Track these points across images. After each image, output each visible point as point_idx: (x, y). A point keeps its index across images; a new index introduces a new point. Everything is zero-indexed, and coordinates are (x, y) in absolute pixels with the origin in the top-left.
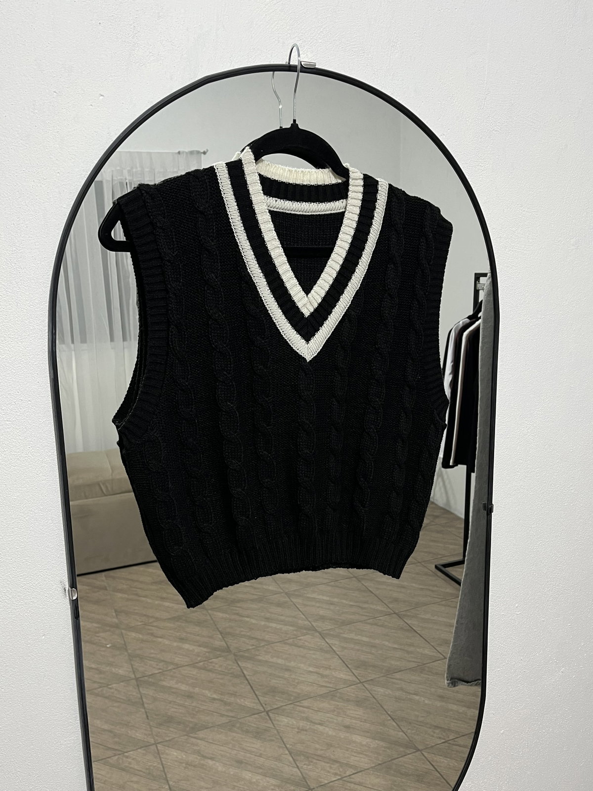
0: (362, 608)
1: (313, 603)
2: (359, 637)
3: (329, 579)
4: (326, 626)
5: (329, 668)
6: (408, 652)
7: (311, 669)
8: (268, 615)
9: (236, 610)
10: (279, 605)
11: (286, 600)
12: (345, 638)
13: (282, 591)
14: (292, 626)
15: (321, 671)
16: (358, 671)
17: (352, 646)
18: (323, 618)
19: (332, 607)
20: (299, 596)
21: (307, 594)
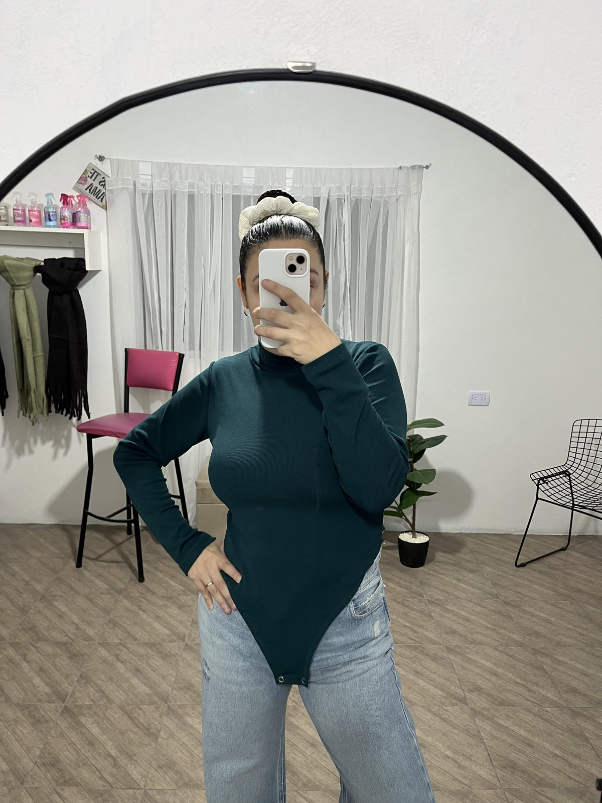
0: (529, 690)
1: (473, 668)
2: (516, 728)
4: (480, 702)
5: (469, 758)
6: (571, 765)
7: (448, 753)
8: (419, 669)
10: (435, 659)
12: (499, 725)
14: (442, 690)
15: (460, 759)
16: (503, 773)
17: (505, 737)
18: (479, 690)
19: (494, 679)
20: (460, 654)
21: (470, 654)
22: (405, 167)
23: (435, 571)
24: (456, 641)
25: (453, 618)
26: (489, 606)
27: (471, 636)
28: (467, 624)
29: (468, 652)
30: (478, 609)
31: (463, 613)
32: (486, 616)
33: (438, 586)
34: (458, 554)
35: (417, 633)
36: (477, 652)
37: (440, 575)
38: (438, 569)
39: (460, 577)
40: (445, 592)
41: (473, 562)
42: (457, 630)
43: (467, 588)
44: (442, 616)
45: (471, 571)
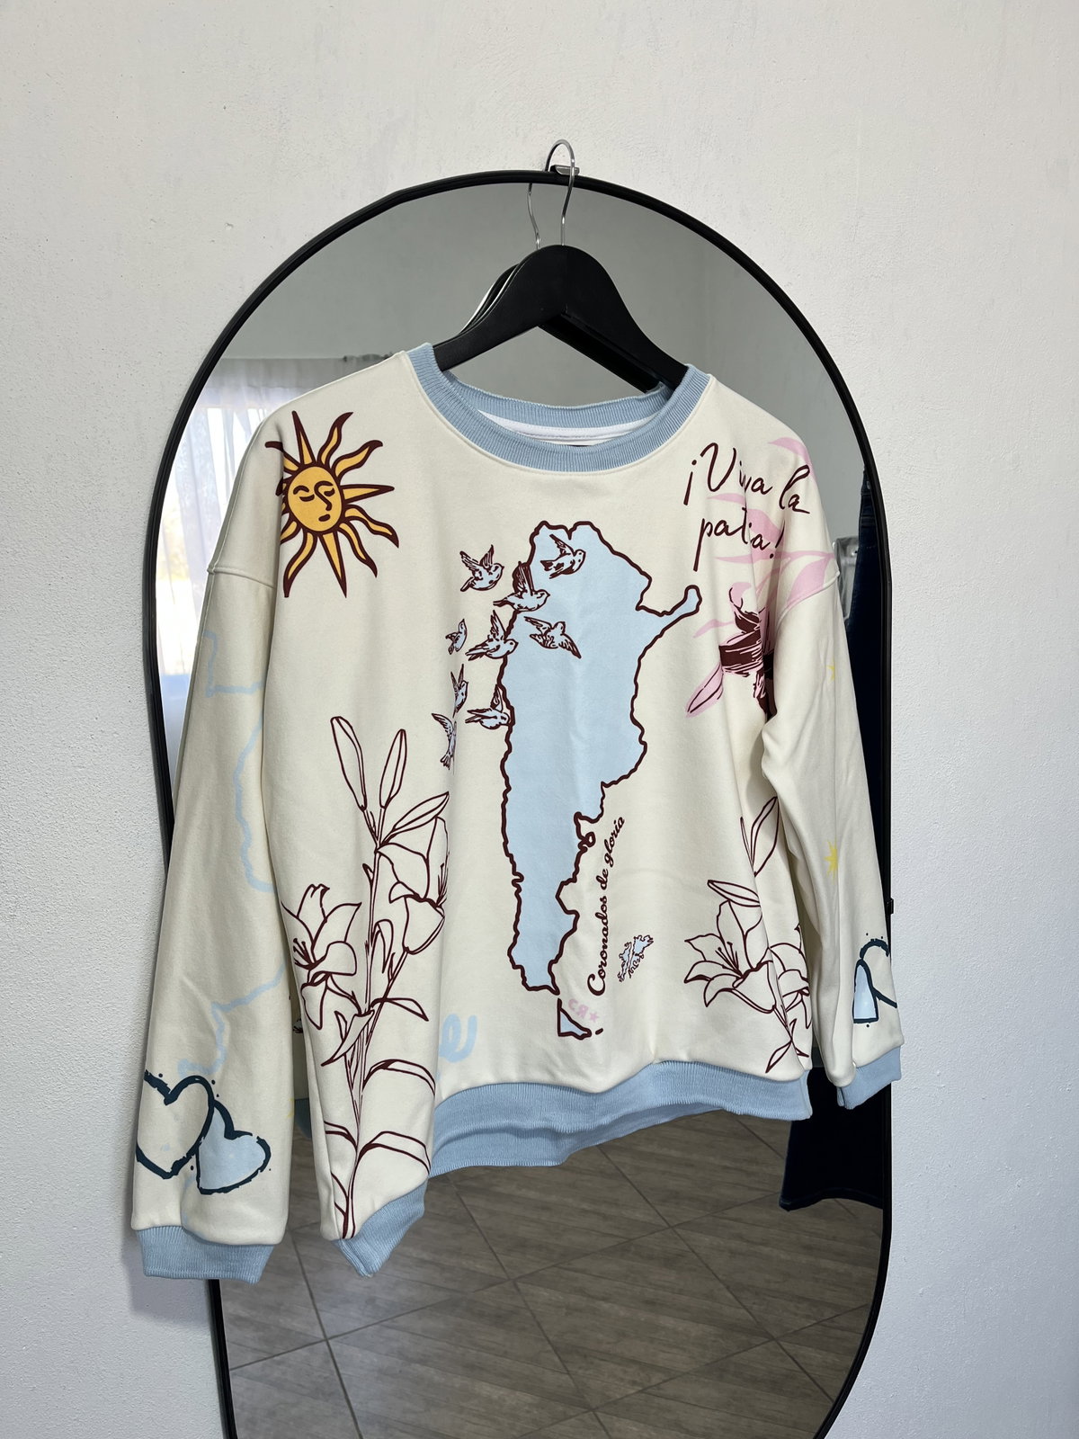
6: (747, 1174)
12: (641, 1153)
15: (603, 1209)
16: (665, 1208)
17: (653, 1165)
22: (352, 358)
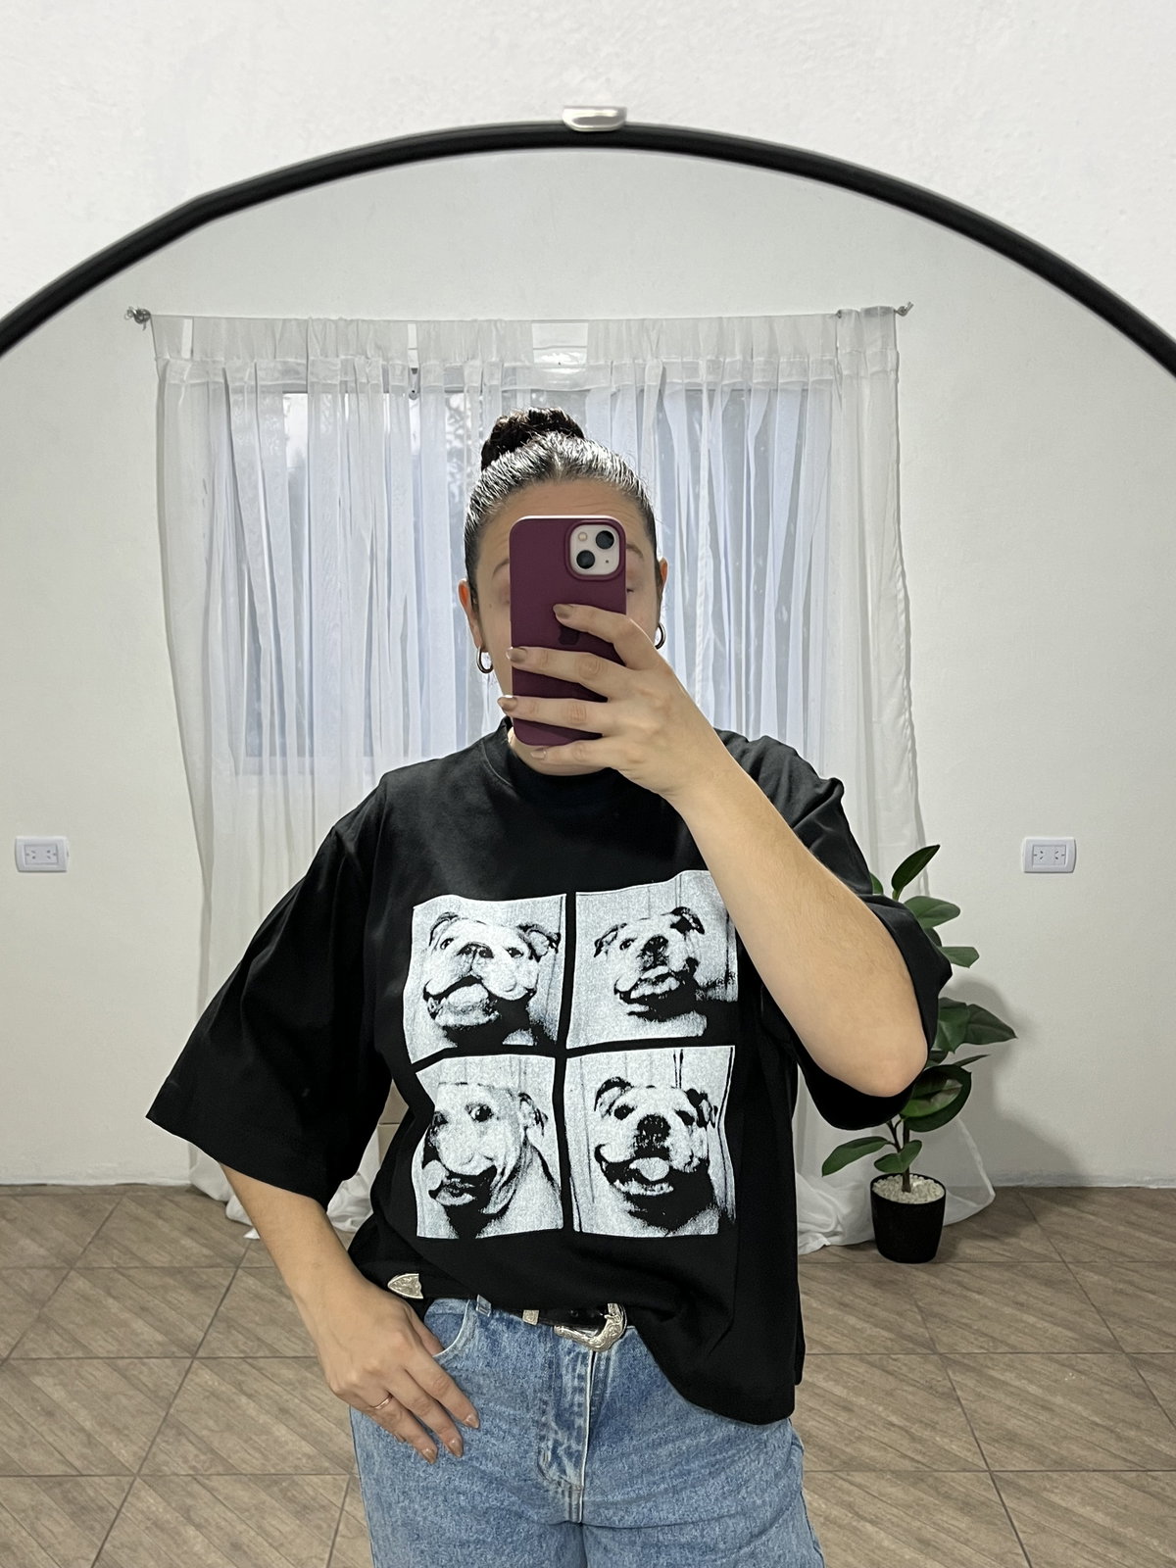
1: (1062, 1527)
3: (1125, 1460)
8: (929, 1532)
9: (849, 1493)
10: (966, 1506)
11: (990, 1497)
13: (985, 1468)
20: (1029, 1493)
21: (1053, 1492)
22: (850, 312)
23: (960, 1284)
24: (1017, 1461)
25: (1008, 1401)
26: (1095, 1369)
27: (1056, 1449)
28: (1044, 1416)
29: (1048, 1486)
30: (1070, 1377)
31: (1033, 1389)
32: (1087, 1394)
33: (968, 1321)
34: (1013, 1240)
35: (921, 1441)
36: (1069, 1488)
37: (969, 1294)
38: (966, 1279)
39: (1022, 1298)
40: (986, 1335)
41: (1051, 1260)
42: (1019, 1431)
43: (1041, 1324)
44: (979, 1395)
45: (1049, 1283)
